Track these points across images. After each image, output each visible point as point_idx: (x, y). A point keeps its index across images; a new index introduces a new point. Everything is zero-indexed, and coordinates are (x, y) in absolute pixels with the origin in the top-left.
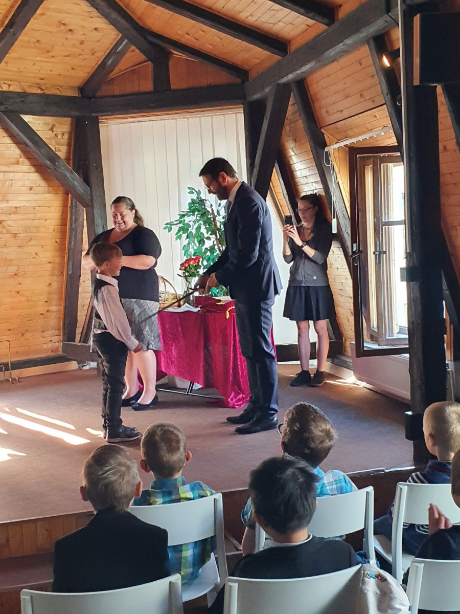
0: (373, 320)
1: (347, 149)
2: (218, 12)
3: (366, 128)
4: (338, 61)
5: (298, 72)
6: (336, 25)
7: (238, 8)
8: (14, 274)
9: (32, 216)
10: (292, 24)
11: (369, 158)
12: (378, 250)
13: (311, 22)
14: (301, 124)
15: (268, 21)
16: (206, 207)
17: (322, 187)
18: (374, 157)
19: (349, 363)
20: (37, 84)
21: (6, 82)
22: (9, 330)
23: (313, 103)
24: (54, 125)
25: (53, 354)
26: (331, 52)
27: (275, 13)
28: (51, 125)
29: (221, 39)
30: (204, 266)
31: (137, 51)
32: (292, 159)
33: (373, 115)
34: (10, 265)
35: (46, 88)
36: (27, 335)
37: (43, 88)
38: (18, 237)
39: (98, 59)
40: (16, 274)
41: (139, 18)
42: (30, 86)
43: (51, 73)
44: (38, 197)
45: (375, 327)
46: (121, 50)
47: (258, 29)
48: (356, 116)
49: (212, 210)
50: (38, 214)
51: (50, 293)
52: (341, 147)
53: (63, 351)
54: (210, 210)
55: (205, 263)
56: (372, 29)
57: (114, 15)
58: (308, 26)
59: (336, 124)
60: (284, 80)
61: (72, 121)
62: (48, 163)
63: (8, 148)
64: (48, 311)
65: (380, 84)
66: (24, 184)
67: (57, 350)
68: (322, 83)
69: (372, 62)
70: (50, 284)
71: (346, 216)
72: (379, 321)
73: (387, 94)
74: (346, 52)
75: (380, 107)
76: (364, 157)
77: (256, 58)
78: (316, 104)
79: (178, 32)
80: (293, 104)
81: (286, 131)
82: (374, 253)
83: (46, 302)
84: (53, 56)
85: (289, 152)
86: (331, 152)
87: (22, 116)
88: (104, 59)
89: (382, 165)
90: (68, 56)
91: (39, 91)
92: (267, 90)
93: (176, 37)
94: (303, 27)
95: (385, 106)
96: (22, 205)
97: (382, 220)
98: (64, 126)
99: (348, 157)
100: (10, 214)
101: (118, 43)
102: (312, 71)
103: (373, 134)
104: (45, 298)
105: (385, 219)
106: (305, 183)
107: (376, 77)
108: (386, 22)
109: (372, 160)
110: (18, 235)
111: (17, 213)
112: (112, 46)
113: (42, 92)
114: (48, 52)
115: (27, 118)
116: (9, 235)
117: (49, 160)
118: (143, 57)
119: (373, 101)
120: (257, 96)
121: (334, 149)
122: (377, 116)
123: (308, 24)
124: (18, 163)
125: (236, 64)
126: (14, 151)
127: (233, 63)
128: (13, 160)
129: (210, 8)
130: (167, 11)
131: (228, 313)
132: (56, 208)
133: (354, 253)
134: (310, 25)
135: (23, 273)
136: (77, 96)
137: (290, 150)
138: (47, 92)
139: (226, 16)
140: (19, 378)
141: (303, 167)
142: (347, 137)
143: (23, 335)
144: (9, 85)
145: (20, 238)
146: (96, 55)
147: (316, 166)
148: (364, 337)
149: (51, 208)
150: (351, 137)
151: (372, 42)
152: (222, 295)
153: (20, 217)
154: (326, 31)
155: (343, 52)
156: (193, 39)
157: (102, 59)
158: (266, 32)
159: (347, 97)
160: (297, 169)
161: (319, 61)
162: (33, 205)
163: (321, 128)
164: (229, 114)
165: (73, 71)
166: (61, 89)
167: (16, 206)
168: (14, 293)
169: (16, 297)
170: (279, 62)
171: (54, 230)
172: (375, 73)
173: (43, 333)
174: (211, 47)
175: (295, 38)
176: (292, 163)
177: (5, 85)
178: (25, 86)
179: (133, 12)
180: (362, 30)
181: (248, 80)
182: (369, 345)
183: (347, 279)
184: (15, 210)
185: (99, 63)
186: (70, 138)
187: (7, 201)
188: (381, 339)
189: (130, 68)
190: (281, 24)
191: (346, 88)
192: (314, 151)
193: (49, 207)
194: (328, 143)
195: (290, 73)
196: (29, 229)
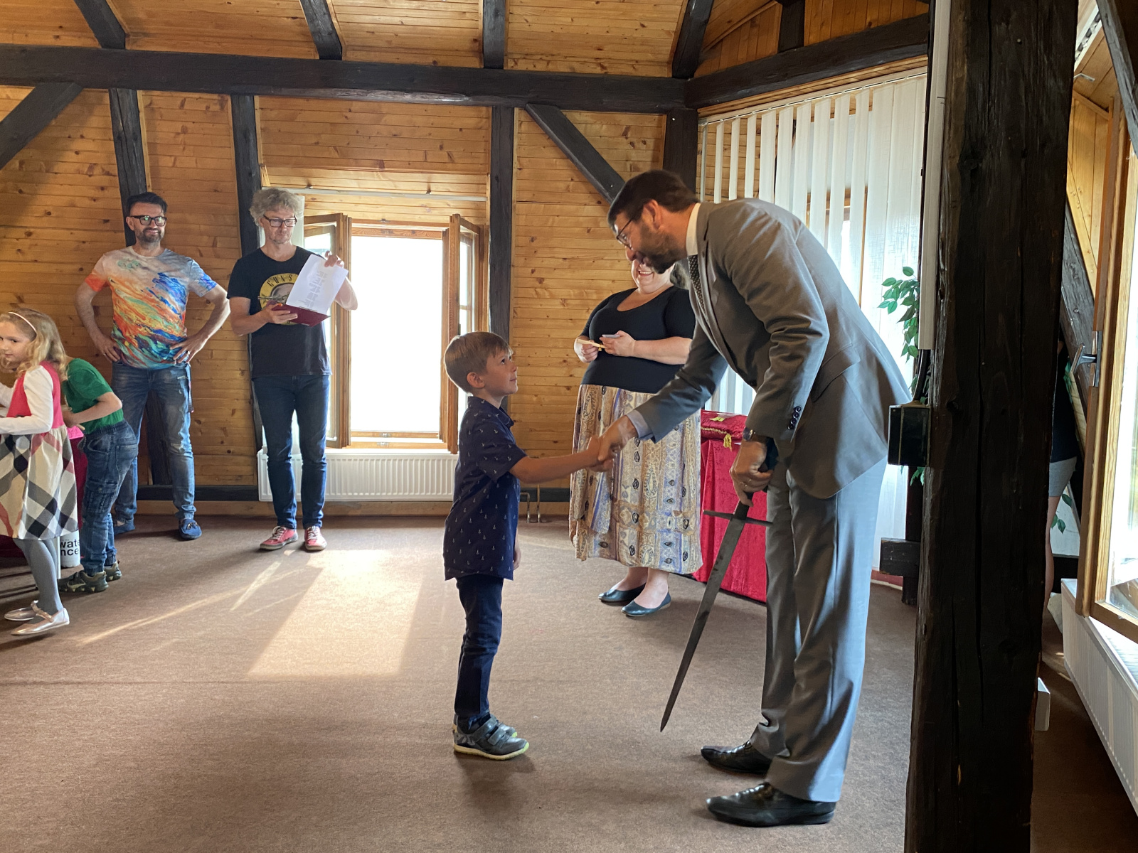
8: (562, 360)
20: (595, 58)
21: (544, 57)
24: (628, 128)
28: (624, 127)
35: (610, 64)
37: (606, 65)
38: (567, 304)
40: (565, 361)
42: (583, 62)
61: (660, 121)
62: (601, 186)
63: (552, 165)
66: (577, 223)
87: (565, 113)
91: (598, 70)
100: (555, 269)
110: (569, 302)
113: (605, 71)
115: (573, 116)
116: (554, 302)
124: (567, 189)
126: (561, 170)
128: (561, 185)
136: (666, 75)
138: (614, 70)
144: (548, 62)
145: (570, 307)
149: (621, 262)
162: (593, 257)
165: (644, 29)
166: (636, 67)
167: (565, 256)
168: (562, 389)
169: (566, 394)
177: (542, 62)
178: (575, 63)
187: (551, 248)
196: (585, 294)
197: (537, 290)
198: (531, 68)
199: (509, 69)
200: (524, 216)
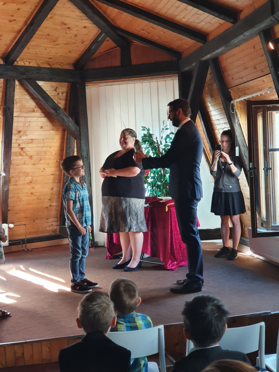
0: (263, 213)
1: (246, 102)
2: (163, 16)
3: (258, 89)
4: (239, 46)
5: (214, 53)
6: (239, 23)
7: (176, 13)
8: (29, 182)
9: (42, 145)
10: (210, 23)
11: (259, 108)
12: (266, 167)
13: (222, 21)
14: (215, 86)
15: (195, 21)
16: (153, 139)
17: (229, 126)
18: (263, 107)
19: (247, 242)
20: (47, 62)
21: (28, 60)
22: (26, 218)
23: (223, 73)
24: (57, 88)
25: (53, 234)
26: (235, 41)
27: (199, 16)
28: (55, 87)
29: (164, 33)
30: (152, 177)
31: (110, 40)
32: (209, 108)
33: (263, 80)
34: (27, 176)
35: (53, 64)
36: (37, 221)
37: (51, 64)
38: (33, 158)
39: (86, 46)
40: (31, 182)
41: (112, 20)
42: (43, 63)
43: (56, 54)
44: (46, 133)
45: (264, 218)
46: (101, 40)
47: (188, 26)
48: (252, 81)
49: (157, 141)
50: (45, 144)
51: (52, 194)
52: (242, 100)
53: (60, 232)
54: (155, 141)
55: (152, 175)
56: (263, 25)
57: (97, 18)
58: (220, 24)
59: (238, 86)
60: (205, 58)
61: (68, 85)
62: (53, 111)
63: (28, 102)
64: (51, 206)
65: (267, 60)
66: (37, 125)
67: (56, 231)
68: (229, 60)
69: (262, 47)
70: (52, 189)
71: (245, 145)
72: (268, 214)
73: (272, 67)
74: (245, 40)
75: (267, 76)
76: (256, 107)
77: (187, 45)
78: (226, 74)
79: (137, 29)
80: (211, 74)
81: (205, 90)
82: (264, 169)
83: (50, 200)
84: (58, 44)
85: (208, 104)
86: (235, 104)
87: (37, 82)
88: (90, 46)
89: (268, 112)
90: (67, 44)
91: (48, 66)
92: (194, 64)
93: (135, 32)
94: (217, 25)
95: (270, 75)
96: (36, 138)
97: (269, 147)
98: (63, 88)
99: (246, 107)
100: (28, 144)
101: (99, 36)
102: (223, 53)
103: (263, 93)
104: (49, 197)
105: (271, 147)
106: (218, 123)
107: (264, 56)
108: (271, 20)
109: (262, 109)
110: (33, 157)
111: (32, 143)
112: (95, 38)
113: (50, 67)
114: (54, 41)
115: (40, 83)
116: (27, 157)
117: (53, 109)
118: (114, 45)
119: (263, 72)
120: (187, 69)
121: (236, 102)
122: (265, 81)
123: (220, 22)
124: (34, 111)
125: (174, 48)
126: (32, 104)
127: (172, 48)
128: (31, 110)
129: (158, 14)
130: (130, 15)
131: (167, 208)
132: (57, 139)
133: (250, 169)
134: (221, 23)
135: (35, 181)
136: (72, 69)
137: (208, 103)
138: (54, 67)
139: (168, 18)
140: (31, 249)
141: (216, 113)
142: (245, 94)
143: (34, 221)
144: (30, 62)
146: (84, 43)
147: (225, 112)
148: (258, 225)
149: (54, 140)
150: (248, 94)
151: (262, 34)
152: (163, 196)
153: (34, 145)
154: (232, 27)
155: (243, 40)
156: (146, 33)
157: (88, 46)
158: (193, 28)
159: (245, 69)
160: (212, 115)
161: (227, 46)
162: (43, 138)
163: (229, 88)
164: (168, 80)
165: (70, 53)
166: (62, 65)
167: (32, 138)
168: (29, 194)
169: (31, 196)
170: (201, 47)
171: (56, 154)
172: (264, 54)
173: (47, 220)
174: (157, 38)
175: (212, 32)
176: (209, 111)
177: (26, 62)
178: (40, 63)
179: (109, 17)
180: (256, 26)
181: (181, 58)
182: (261, 230)
183: (245, 186)
184: (31, 141)
185: (87, 48)
186: (67, 96)
187: (26, 135)
188: (269, 226)
189: (107, 51)
190: (203, 23)
191: (245, 63)
192: (224, 103)
193: (53, 139)
194: (233, 99)
195: (208, 54)
196: (39, 153)
197: (21, 153)
198: (23, 64)
199: (15, 65)
200: (16, 123)
